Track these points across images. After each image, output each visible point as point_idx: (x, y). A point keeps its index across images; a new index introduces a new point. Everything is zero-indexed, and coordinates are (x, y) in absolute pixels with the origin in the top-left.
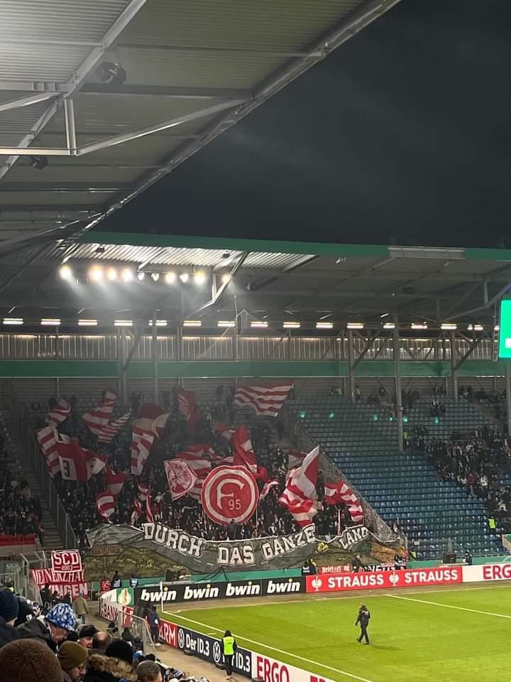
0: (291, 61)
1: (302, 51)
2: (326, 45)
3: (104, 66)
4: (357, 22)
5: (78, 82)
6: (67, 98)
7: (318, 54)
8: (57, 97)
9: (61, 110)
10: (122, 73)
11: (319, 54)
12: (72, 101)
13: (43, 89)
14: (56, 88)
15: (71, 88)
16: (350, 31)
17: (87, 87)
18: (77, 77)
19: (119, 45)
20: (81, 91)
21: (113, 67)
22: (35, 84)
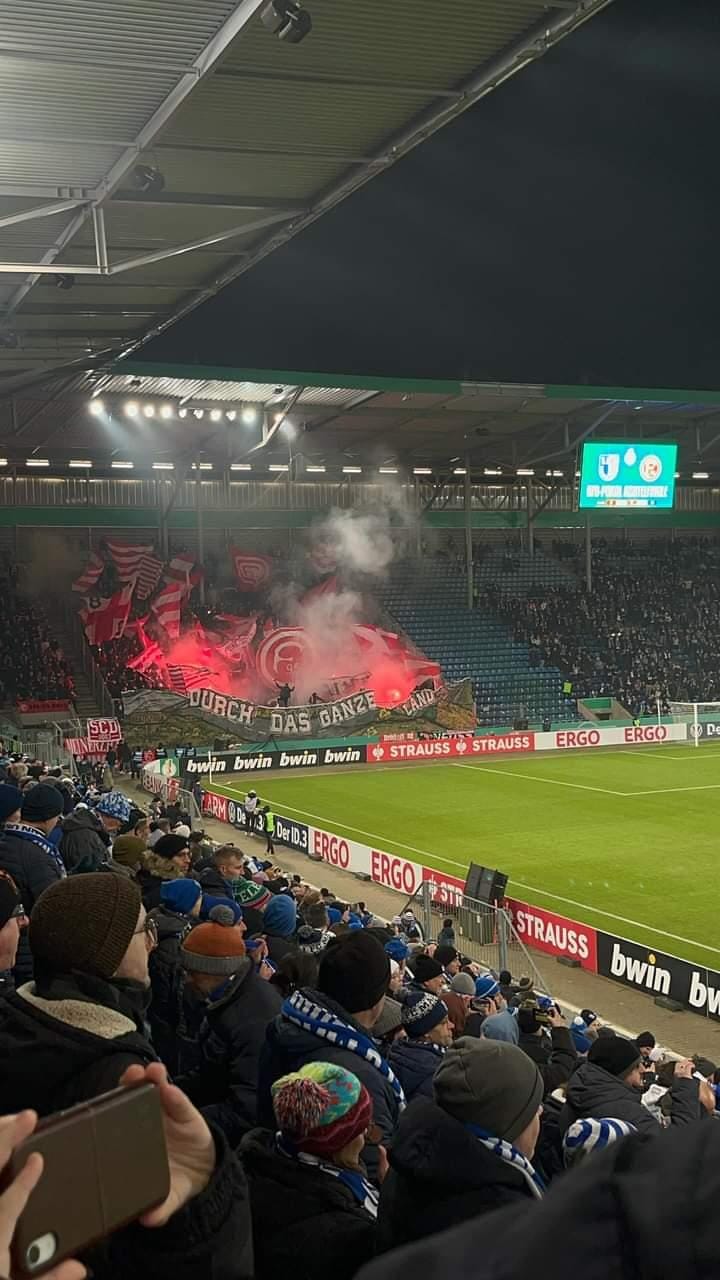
0: (352, 169)
1: (367, 156)
2: (394, 149)
3: (139, 170)
4: (428, 124)
5: (109, 187)
6: (97, 207)
7: (384, 160)
8: (85, 206)
9: (89, 221)
10: (160, 180)
11: (386, 160)
12: (101, 211)
13: (68, 196)
14: (84, 194)
15: (100, 195)
16: (422, 134)
17: (119, 194)
18: (107, 183)
19: (158, 145)
20: (113, 198)
21: (150, 171)
22: (59, 189)
